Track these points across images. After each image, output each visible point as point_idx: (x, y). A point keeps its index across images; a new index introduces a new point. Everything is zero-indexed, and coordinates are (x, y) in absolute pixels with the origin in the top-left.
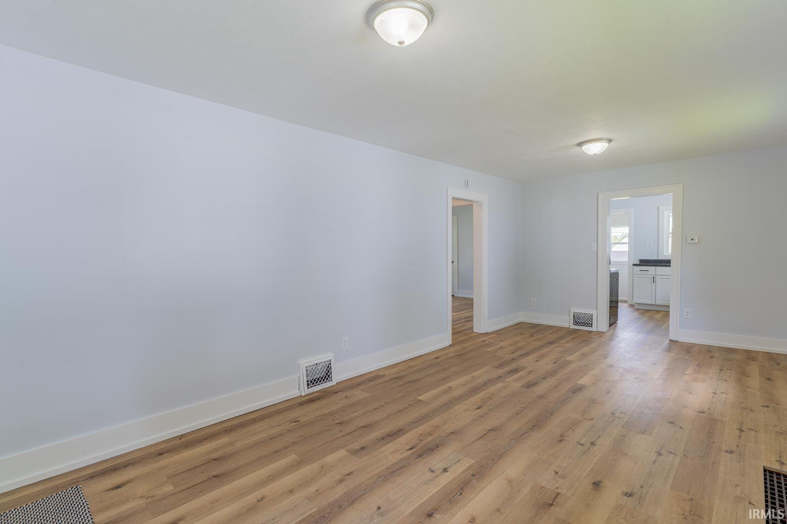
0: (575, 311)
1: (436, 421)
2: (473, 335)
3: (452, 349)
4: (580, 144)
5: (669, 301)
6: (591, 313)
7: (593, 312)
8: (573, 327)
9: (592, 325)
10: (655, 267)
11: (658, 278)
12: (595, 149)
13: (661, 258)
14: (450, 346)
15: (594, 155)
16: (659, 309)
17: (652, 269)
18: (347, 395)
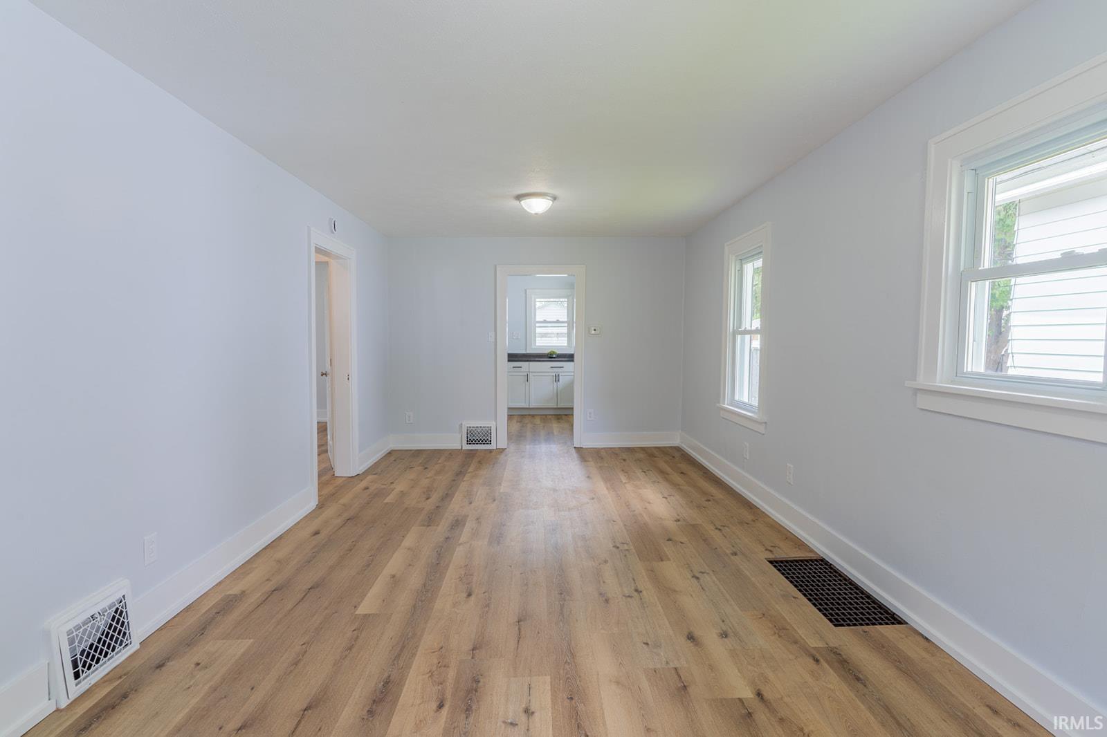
0: (469, 426)
1: (429, 640)
2: (339, 482)
3: (330, 511)
4: (519, 197)
5: (573, 402)
6: (489, 426)
7: (492, 424)
8: (467, 447)
9: (491, 441)
10: (527, 363)
11: (531, 375)
12: (537, 206)
13: (530, 351)
14: (321, 506)
15: (536, 214)
16: (532, 413)
17: (525, 365)
18: (195, 660)
